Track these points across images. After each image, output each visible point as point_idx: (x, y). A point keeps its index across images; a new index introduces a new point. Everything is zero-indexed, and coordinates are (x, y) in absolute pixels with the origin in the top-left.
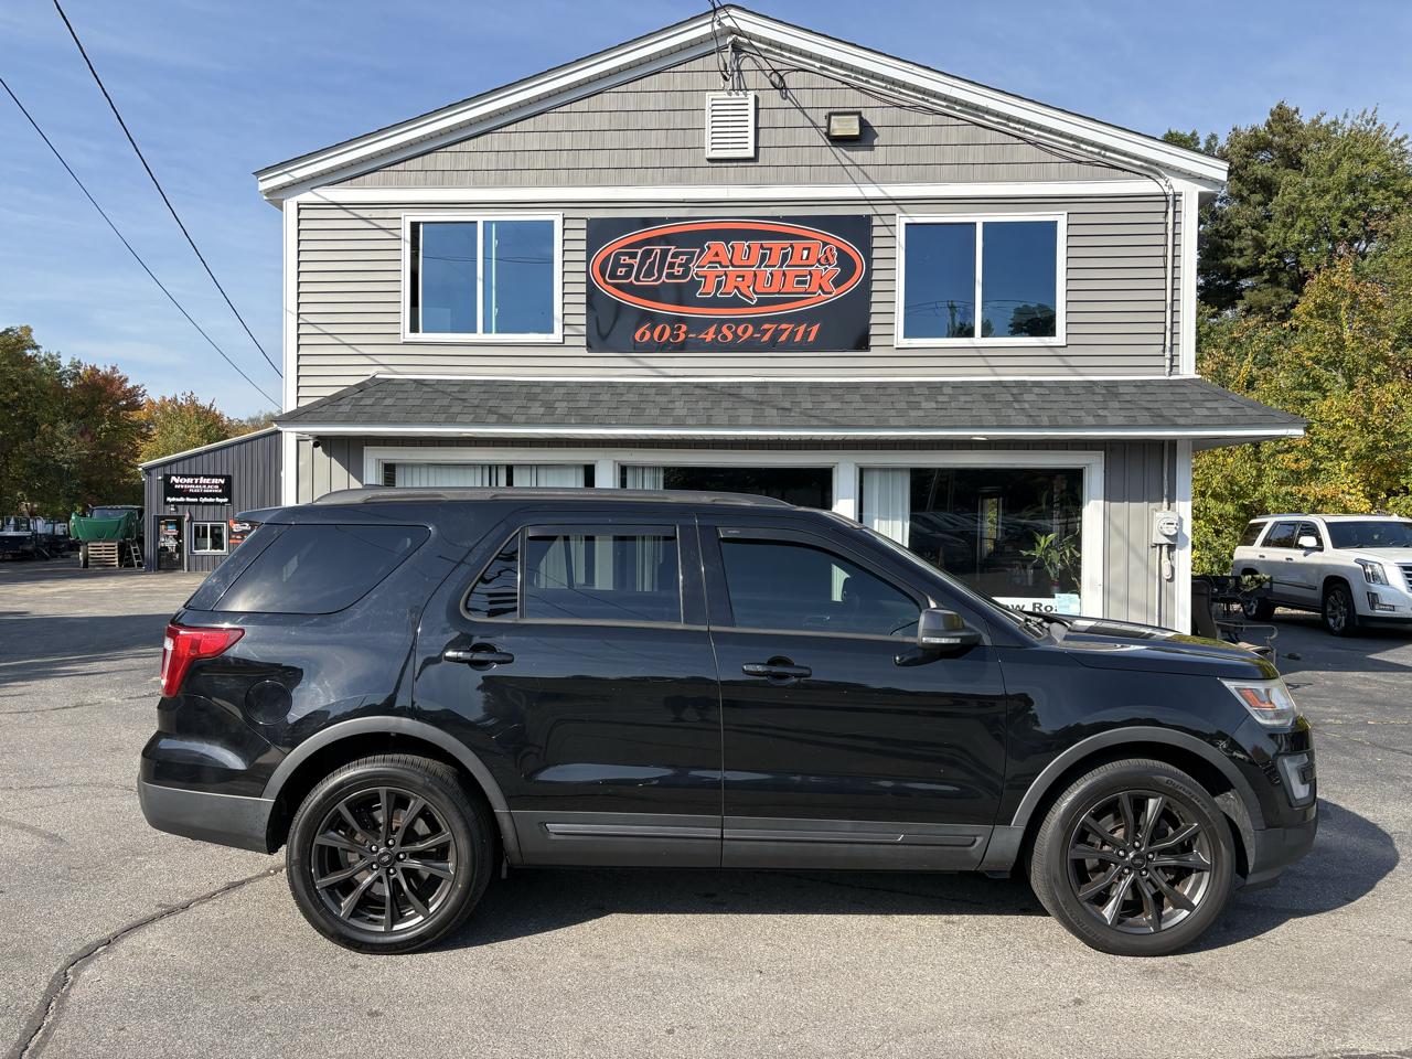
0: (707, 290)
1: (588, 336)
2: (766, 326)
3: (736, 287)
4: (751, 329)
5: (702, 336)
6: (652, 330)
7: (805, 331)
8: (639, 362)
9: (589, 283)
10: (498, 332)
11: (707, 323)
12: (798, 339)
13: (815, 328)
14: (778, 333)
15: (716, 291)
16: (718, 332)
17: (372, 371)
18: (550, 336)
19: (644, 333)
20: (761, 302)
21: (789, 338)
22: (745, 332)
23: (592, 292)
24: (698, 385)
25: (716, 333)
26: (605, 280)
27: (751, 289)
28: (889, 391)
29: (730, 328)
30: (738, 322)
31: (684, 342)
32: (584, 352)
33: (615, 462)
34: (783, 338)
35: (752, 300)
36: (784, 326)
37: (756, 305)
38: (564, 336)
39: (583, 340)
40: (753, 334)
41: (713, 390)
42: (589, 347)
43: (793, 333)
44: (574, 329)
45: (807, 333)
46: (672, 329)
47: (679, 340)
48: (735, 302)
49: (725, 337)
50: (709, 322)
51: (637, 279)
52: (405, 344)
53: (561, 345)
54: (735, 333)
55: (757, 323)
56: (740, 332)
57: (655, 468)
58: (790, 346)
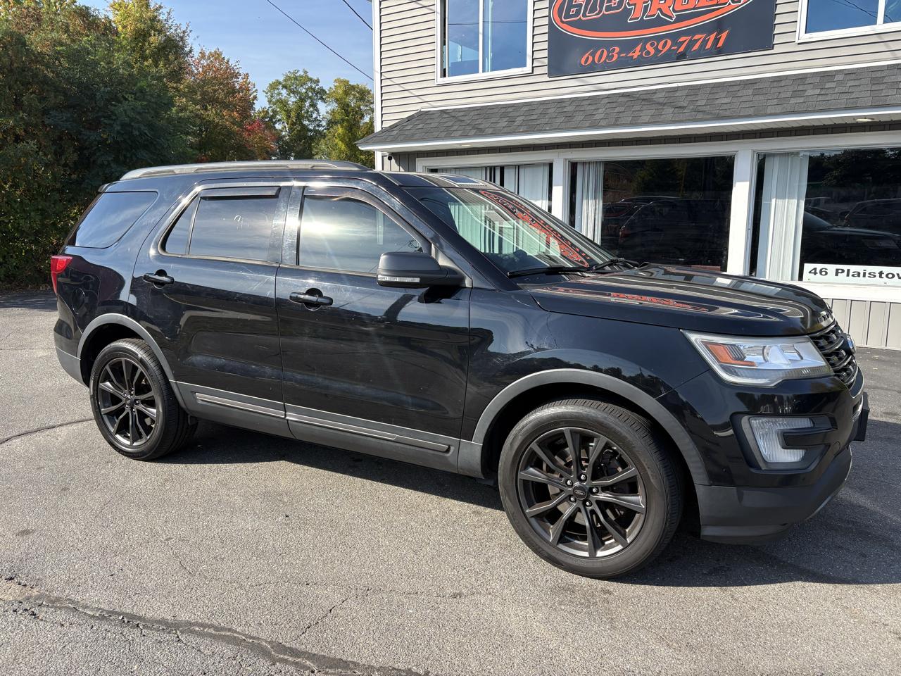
0: (637, 15)
1: (549, 65)
2: (682, 39)
3: (659, 9)
4: (669, 43)
5: (631, 54)
6: (593, 54)
7: (716, 38)
8: (583, 81)
9: (551, 25)
10: (492, 70)
11: (634, 43)
12: (708, 46)
13: (724, 35)
14: (692, 43)
15: (643, 16)
16: (644, 48)
17: (418, 107)
18: (524, 69)
19: (588, 58)
20: (680, 19)
21: (701, 46)
22: (664, 46)
23: (553, 30)
24: (623, 95)
25: (641, 50)
26: (561, 19)
27: (671, 8)
28: (783, 83)
29: (652, 45)
30: (659, 39)
31: (617, 61)
32: (546, 78)
33: (566, 159)
34: (696, 47)
35: (671, 18)
36: (697, 37)
37: (675, 22)
38: (533, 68)
39: (545, 70)
40: (672, 46)
41: (633, 97)
42: (550, 74)
43: (705, 42)
44: (540, 62)
45: (717, 40)
46: (608, 52)
47: (614, 60)
48: (659, 22)
49: (648, 53)
50: (636, 42)
51: (584, 15)
52: (438, 86)
53: (531, 74)
54: (656, 49)
55: (674, 37)
56: (660, 47)
57: (598, 163)
58: (703, 54)
